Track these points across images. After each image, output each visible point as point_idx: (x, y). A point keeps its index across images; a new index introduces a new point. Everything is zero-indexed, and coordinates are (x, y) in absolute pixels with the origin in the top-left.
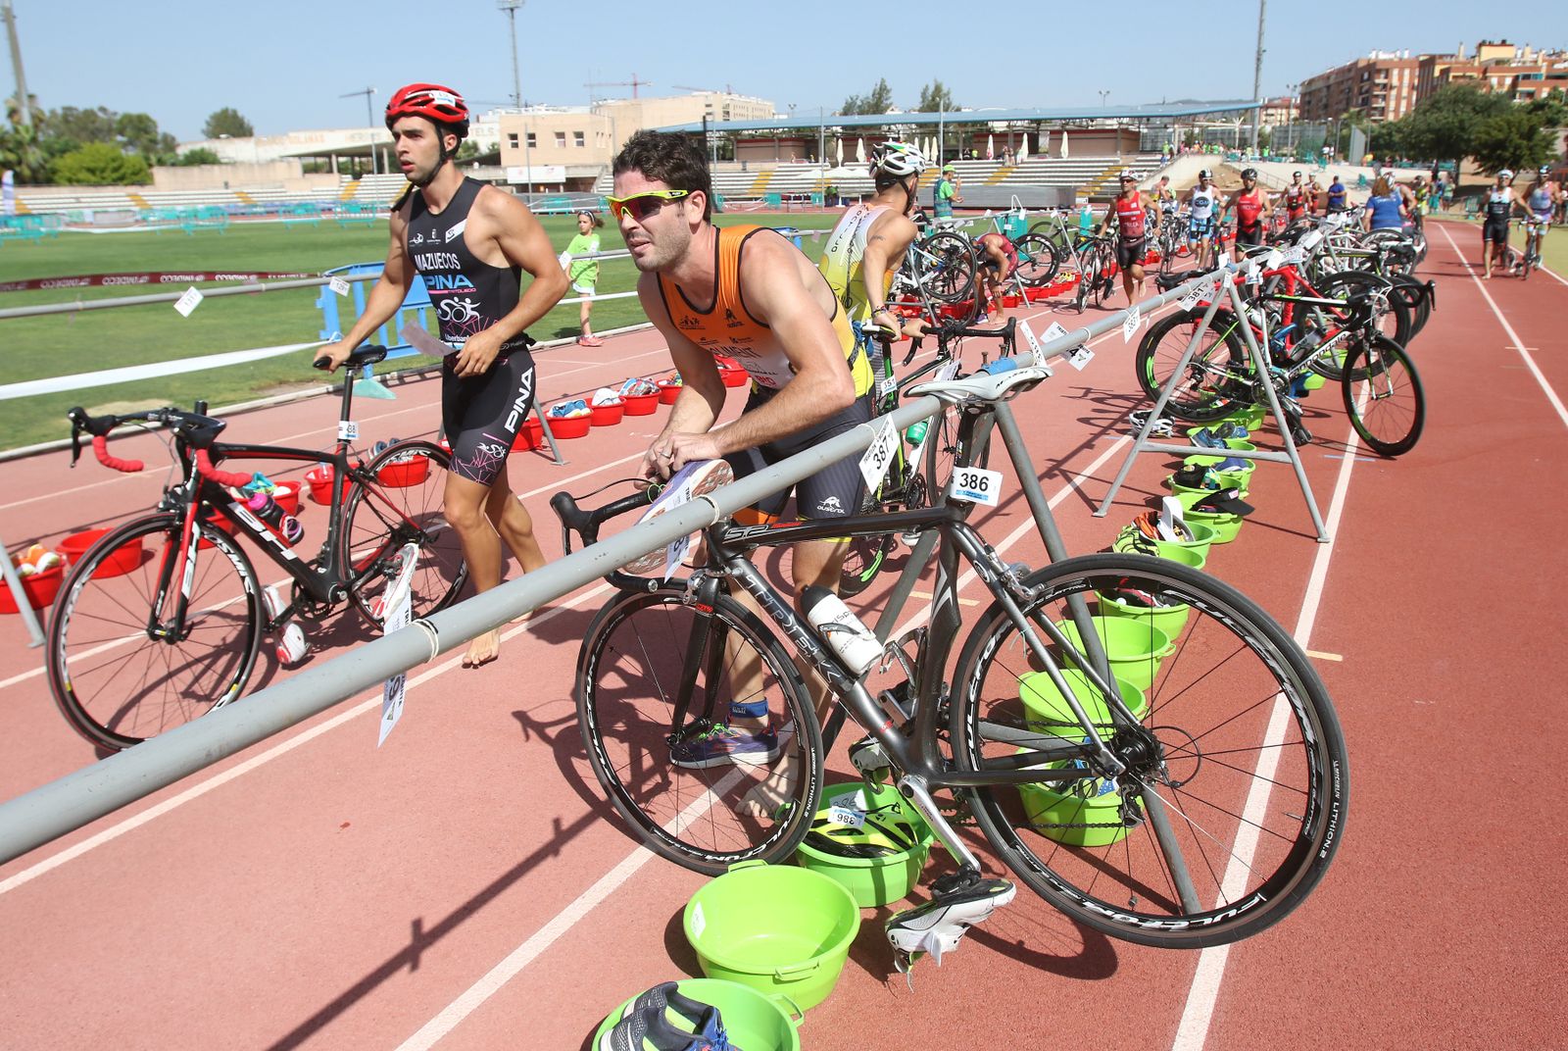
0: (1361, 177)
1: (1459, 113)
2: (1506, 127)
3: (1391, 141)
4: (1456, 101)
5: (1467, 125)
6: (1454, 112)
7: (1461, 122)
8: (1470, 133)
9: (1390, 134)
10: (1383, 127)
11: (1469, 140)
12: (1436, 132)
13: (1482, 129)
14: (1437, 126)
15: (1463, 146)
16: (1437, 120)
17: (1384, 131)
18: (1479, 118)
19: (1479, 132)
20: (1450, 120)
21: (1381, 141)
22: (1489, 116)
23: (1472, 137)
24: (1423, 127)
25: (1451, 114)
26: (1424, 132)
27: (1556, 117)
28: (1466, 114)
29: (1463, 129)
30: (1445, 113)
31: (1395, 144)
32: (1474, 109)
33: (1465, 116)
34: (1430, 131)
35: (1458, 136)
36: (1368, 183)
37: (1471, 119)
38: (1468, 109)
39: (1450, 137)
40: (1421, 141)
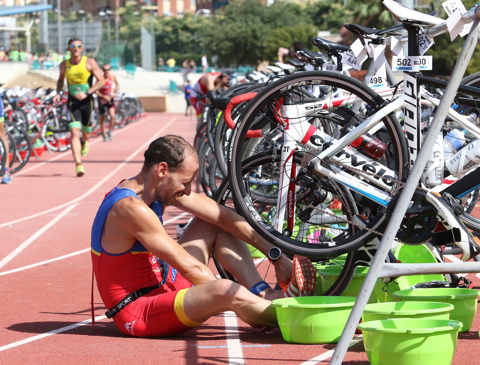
0: (172, 83)
1: (250, 23)
2: (289, 37)
3: (178, 40)
4: (245, 12)
5: (258, 34)
6: (246, 22)
7: (254, 31)
8: (262, 41)
9: (175, 31)
10: (167, 24)
11: (262, 48)
12: (233, 40)
13: (272, 38)
14: (233, 35)
15: (258, 53)
16: (232, 29)
17: (169, 29)
18: (267, 28)
19: (269, 42)
20: (244, 29)
21: (167, 41)
22: (276, 26)
23: (265, 45)
24: (222, 36)
25: (244, 24)
26: (222, 40)
27: (339, 20)
28: (257, 24)
29: (256, 38)
30: (239, 23)
31: (183, 44)
32: (262, 20)
33: (255, 26)
34: (228, 39)
35: (253, 44)
36: (179, 88)
37: (261, 28)
38: (257, 19)
39: (246, 45)
40: (221, 49)
